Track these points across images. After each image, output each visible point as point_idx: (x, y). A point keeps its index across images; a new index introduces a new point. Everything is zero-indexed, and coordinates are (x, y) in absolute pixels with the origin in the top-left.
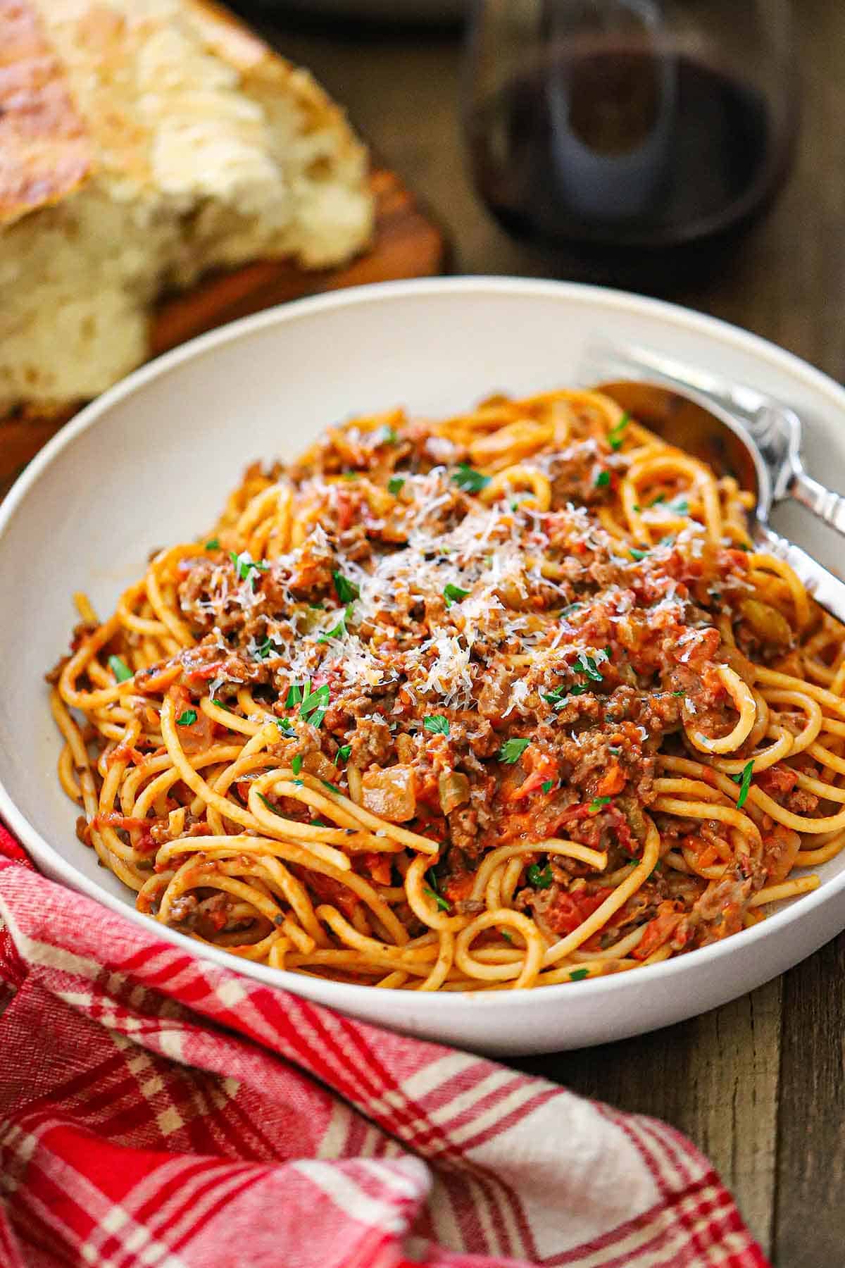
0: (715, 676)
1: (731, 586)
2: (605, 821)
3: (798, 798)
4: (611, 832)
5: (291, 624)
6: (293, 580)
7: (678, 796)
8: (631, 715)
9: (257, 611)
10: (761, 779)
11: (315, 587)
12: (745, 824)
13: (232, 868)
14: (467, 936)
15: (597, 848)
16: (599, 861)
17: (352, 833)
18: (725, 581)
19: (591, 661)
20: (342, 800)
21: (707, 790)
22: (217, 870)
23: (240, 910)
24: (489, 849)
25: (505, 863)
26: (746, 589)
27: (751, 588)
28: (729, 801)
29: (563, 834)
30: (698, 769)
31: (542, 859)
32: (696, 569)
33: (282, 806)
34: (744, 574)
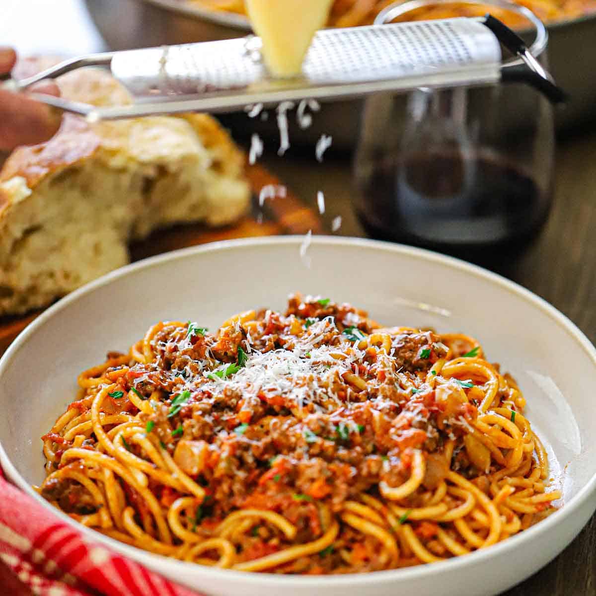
0: (411, 457)
1: (459, 423)
2: (302, 510)
3: (433, 544)
4: (307, 520)
5: (201, 366)
6: (215, 345)
7: (359, 516)
8: (354, 463)
9: (185, 353)
10: (415, 525)
11: (226, 353)
12: (390, 543)
13: (90, 473)
14: (197, 549)
15: (293, 523)
16: (290, 531)
17: (157, 468)
18: (458, 419)
19: (346, 428)
20: (165, 454)
21: (376, 518)
22: (83, 472)
23: (86, 498)
24: (235, 508)
25: (242, 519)
26: (468, 429)
27: (471, 430)
28: (388, 528)
29: (278, 510)
30: (378, 505)
31: (263, 522)
32: (442, 407)
33: (133, 447)
34: (470, 419)
